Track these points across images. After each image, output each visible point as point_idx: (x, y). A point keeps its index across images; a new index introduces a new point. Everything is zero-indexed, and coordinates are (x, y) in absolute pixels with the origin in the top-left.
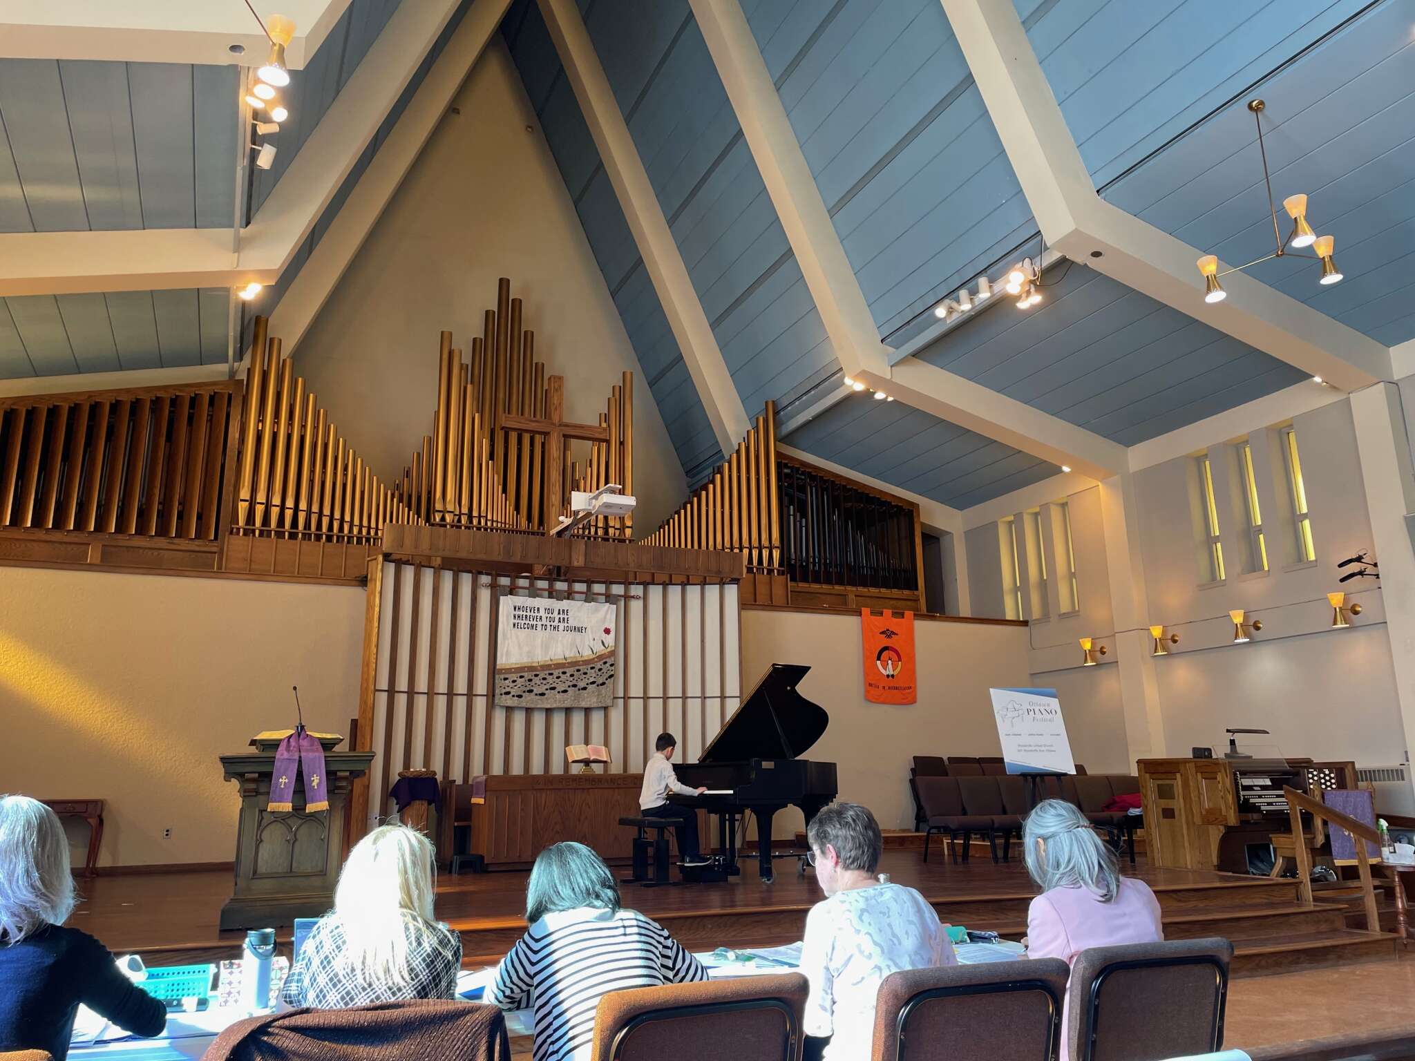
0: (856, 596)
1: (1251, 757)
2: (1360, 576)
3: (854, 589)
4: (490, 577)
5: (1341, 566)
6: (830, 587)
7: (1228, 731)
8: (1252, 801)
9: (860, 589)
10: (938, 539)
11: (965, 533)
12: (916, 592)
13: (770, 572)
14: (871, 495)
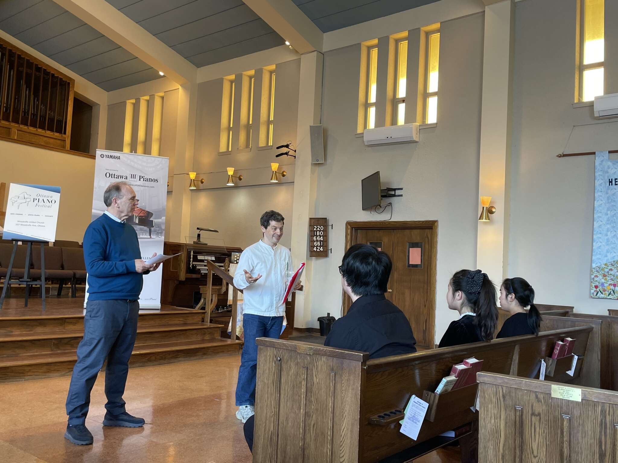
0: (18, 130)
1: (207, 244)
2: (286, 155)
3: (17, 125)
5: (278, 148)
7: (198, 229)
8: (198, 267)
9: (22, 126)
10: (92, 107)
11: (108, 106)
12: (64, 135)
14: (39, 66)
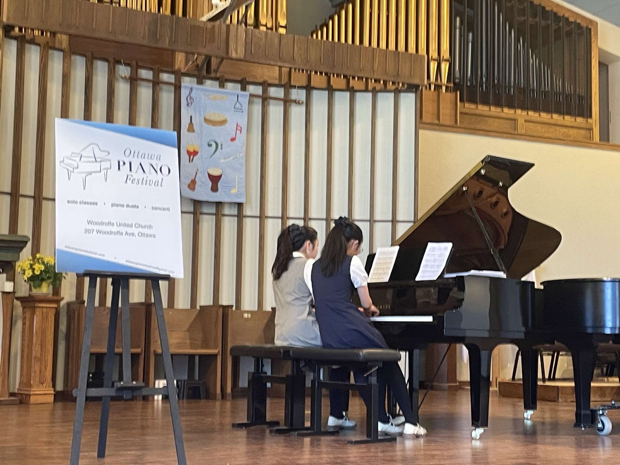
0: (526, 121)
3: (524, 113)
4: (129, 69)
6: (499, 110)
9: (531, 113)
12: (589, 120)
13: (438, 87)
